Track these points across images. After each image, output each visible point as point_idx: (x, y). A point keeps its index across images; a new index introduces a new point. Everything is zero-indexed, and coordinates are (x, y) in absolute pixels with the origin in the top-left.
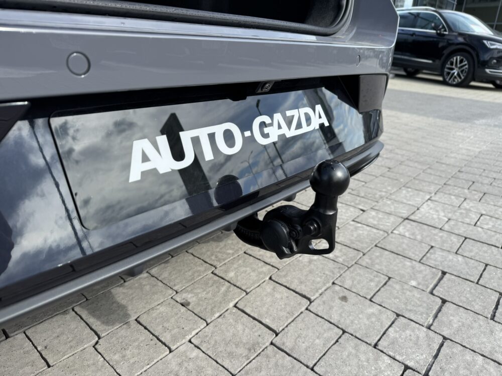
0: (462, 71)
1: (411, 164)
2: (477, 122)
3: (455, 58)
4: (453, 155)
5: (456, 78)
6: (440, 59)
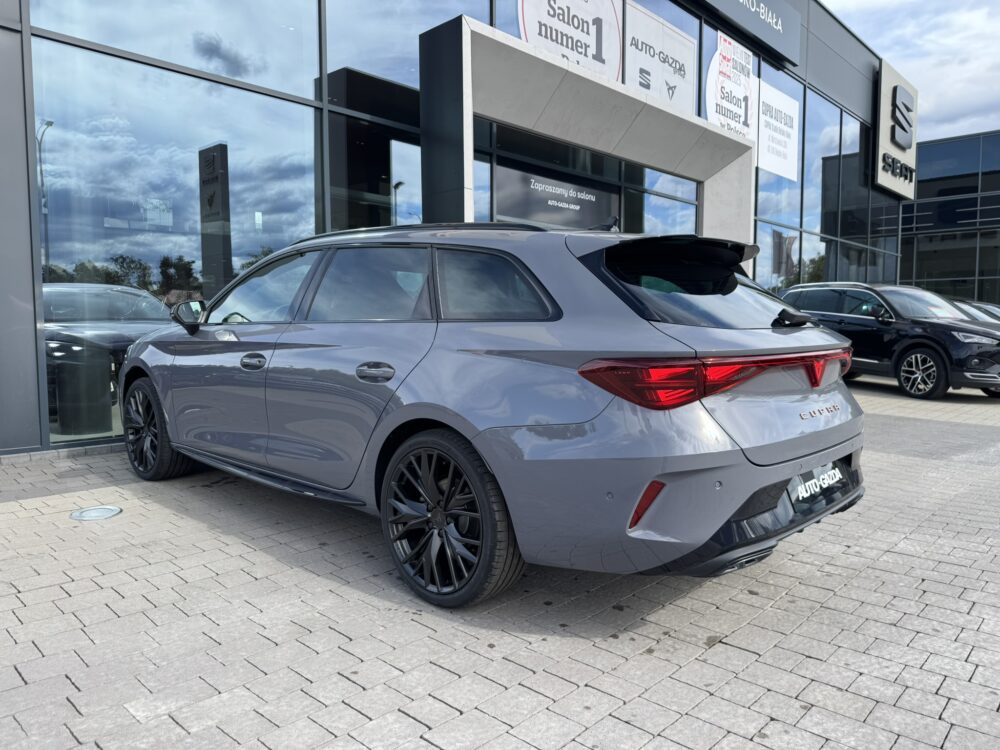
0: (928, 376)
1: (880, 509)
2: (955, 458)
3: (913, 357)
4: (925, 500)
5: (921, 387)
6: (890, 358)
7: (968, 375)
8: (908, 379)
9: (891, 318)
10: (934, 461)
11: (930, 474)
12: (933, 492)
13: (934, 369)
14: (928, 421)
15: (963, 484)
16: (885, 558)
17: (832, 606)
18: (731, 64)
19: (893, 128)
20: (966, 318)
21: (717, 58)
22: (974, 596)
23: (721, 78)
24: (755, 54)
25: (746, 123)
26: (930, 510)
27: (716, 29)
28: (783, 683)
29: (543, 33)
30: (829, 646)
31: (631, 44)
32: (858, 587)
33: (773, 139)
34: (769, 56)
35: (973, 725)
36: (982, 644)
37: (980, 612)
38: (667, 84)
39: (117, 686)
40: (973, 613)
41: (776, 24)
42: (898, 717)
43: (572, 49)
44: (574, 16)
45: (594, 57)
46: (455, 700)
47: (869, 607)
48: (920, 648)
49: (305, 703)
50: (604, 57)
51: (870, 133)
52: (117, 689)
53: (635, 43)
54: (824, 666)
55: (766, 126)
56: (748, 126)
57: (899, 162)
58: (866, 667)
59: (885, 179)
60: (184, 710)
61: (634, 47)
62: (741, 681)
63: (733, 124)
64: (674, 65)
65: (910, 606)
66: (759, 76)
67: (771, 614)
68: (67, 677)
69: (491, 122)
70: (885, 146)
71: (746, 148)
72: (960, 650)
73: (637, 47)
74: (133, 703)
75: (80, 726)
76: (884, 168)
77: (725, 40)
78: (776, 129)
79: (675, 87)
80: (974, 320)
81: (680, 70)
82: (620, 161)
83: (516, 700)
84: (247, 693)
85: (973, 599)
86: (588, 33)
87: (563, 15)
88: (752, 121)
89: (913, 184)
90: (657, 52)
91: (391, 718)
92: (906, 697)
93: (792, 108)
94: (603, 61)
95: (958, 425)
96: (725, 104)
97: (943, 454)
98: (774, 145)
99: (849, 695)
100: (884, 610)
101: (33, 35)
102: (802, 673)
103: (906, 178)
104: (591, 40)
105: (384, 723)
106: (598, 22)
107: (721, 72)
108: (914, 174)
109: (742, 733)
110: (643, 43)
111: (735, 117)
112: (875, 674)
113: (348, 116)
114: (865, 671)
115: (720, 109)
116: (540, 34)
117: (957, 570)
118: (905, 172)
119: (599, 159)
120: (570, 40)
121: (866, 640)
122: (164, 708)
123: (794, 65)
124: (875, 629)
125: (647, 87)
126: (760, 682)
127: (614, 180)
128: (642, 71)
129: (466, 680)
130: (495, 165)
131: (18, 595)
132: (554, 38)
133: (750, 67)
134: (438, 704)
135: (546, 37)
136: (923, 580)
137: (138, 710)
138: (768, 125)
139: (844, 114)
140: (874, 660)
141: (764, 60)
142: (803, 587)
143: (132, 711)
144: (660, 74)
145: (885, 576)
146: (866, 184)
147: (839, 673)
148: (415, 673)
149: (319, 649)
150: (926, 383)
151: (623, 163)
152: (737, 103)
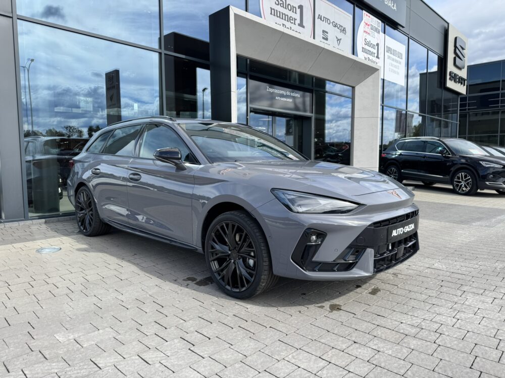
0: (468, 184)
1: (430, 248)
2: (474, 224)
3: (460, 174)
4: (453, 244)
5: (464, 189)
6: (449, 175)
7: (487, 183)
8: (458, 185)
9: (449, 154)
10: (463, 226)
11: (459, 232)
12: (459, 240)
13: (471, 180)
14: (464, 206)
15: (474, 236)
16: (426, 271)
17: (395, 293)
18: (370, 27)
19: (455, 59)
20: (488, 154)
21: (362, 24)
22: (465, 288)
23: (365, 34)
24: (382, 21)
25: (378, 57)
26: (454, 249)
27: (362, 9)
28: (363, 326)
29: (273, 13)
30: (389, 311)
31: (318, 18)
32: (410, 284)
33: (392, 65)
34: (389, 23)
35: (449, 346)
36: (464, 310)
37: (466, 296)
38: (337, 38)
39: (51, 327)
40: (463, 296)
41: (393, 6)
42: (414, 342)
43: (288, 21)
44: (289, 4)
45: (299, 25)
46: (207, 333)
47: (413, 293)
48: (433, 311)
49: (137, 335)
50: (304, 25)
51: (443, 61)
52: (51, 328)
53: (320, 17)
54: (385, 319)
55: (388, 58)
56: (379, 58)
57: (458, 75)
58: (405, 320)
59: (450, 84)
60: (81, 337)
61: (319, 19)
62: (343, 326)
63: (371, 57)
64: (340, 28)
65: (433, 293)
66: (384, 33)
67: (365, 296)
68: (29, 323)
69: (246, 59)
70: (450, 67)
71: (377, 70)
72: (452, 313)
73: (321, 19)
74: (58, 334)
75: (33, 344)
76: (450, 79)
77: (367, 15)
78: (393, 60)
79: (341, 39)
80: (492, 156)
81: (344, 30)
82: (312, 77)
83: (236, 334)
84: (111, 330)
85: (465, 290)
86: (296, 13)
87: (283, 4)
88: (381, 56)
89: (465, 87)
90: (331, 22)
91: (176, 341)
92: (421, 333)
93: (402, 49)
94: (304, 27)
95: (479, 208)
96: (367, 47)
97: (469, 222)
98: (393, 68)
99: (393, 332)
100: (419, 294)
101: (18, 19)
102: (374, 322)
103: (462, 84)
104: (297, 16)
105: (173, 343)
106: (301, 7)
107: (364, 31)
108: (466, 82)
109: (339, 348)
110: (324, 17)
111: (372, 54)
112: (409, 323)
113: (175, 57)
114: (404, 322)
115: (364, 50)
116: (271, 14)
117: (460, 276)
118: (461, 81)
119: (302, 76)
120: (286, 17)
121: (408, 308)
122: (72, 336)
123: (403, 27)
124: (413, 303)
125: (327, 39)
126: (353, 326)
127: (310, 87)
128: (324, 31)
129: (214, 325)
130: (248, 79)
131: (9, 287)
132: (278, 15)
133: (380, 28)
134: (199, 335)
135: (274, 15)
136: (442, 281)
137: (60, 337)
138: (389, 57)
139: (429, 51)
140: (409, 317)
141: (387, 25)
142: (383, 284)
143: (57, 337)
144: (333, 33)
145: (425, 279)
146: (441, 87)
147: (392, 323)
148: (191, 321)
149: (147, 311)
150: (466, 187)
151: (314, 78)
152: (373, 46)
